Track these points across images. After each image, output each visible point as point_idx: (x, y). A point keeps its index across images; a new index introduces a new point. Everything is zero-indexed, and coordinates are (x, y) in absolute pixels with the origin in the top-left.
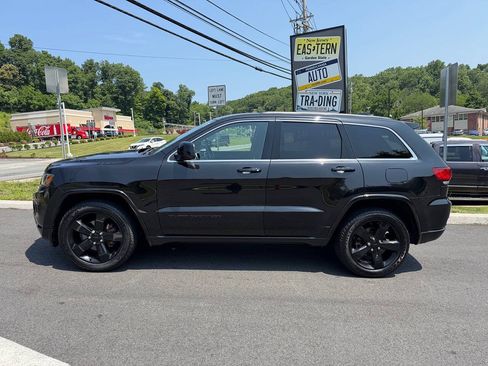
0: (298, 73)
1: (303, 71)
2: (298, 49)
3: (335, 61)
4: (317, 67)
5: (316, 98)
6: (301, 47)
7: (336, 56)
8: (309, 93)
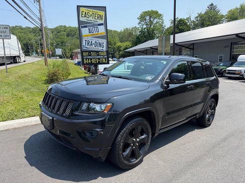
0: (82, 27)
1: (86, 27)
2: (82, 14)
3: (102, 24)
4: (93, 26)
5: (93, 42)
6: (83, 13)
7: (102, 22)
8: (89, 39)
